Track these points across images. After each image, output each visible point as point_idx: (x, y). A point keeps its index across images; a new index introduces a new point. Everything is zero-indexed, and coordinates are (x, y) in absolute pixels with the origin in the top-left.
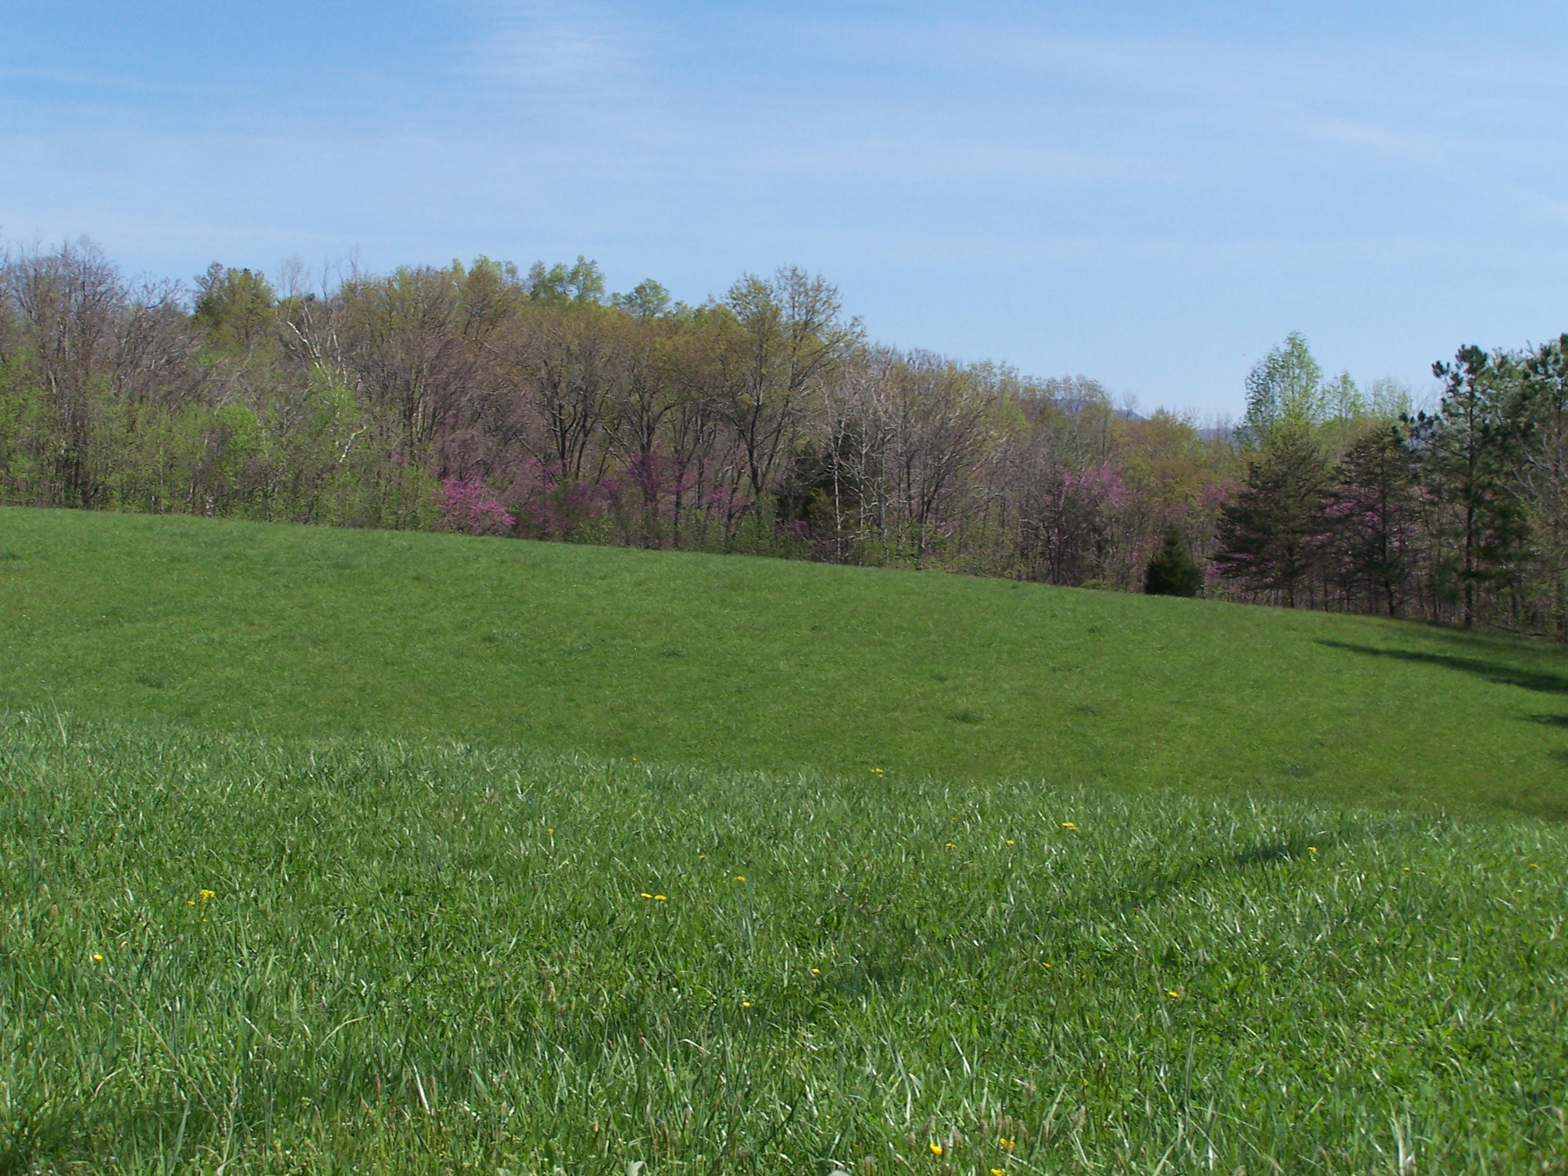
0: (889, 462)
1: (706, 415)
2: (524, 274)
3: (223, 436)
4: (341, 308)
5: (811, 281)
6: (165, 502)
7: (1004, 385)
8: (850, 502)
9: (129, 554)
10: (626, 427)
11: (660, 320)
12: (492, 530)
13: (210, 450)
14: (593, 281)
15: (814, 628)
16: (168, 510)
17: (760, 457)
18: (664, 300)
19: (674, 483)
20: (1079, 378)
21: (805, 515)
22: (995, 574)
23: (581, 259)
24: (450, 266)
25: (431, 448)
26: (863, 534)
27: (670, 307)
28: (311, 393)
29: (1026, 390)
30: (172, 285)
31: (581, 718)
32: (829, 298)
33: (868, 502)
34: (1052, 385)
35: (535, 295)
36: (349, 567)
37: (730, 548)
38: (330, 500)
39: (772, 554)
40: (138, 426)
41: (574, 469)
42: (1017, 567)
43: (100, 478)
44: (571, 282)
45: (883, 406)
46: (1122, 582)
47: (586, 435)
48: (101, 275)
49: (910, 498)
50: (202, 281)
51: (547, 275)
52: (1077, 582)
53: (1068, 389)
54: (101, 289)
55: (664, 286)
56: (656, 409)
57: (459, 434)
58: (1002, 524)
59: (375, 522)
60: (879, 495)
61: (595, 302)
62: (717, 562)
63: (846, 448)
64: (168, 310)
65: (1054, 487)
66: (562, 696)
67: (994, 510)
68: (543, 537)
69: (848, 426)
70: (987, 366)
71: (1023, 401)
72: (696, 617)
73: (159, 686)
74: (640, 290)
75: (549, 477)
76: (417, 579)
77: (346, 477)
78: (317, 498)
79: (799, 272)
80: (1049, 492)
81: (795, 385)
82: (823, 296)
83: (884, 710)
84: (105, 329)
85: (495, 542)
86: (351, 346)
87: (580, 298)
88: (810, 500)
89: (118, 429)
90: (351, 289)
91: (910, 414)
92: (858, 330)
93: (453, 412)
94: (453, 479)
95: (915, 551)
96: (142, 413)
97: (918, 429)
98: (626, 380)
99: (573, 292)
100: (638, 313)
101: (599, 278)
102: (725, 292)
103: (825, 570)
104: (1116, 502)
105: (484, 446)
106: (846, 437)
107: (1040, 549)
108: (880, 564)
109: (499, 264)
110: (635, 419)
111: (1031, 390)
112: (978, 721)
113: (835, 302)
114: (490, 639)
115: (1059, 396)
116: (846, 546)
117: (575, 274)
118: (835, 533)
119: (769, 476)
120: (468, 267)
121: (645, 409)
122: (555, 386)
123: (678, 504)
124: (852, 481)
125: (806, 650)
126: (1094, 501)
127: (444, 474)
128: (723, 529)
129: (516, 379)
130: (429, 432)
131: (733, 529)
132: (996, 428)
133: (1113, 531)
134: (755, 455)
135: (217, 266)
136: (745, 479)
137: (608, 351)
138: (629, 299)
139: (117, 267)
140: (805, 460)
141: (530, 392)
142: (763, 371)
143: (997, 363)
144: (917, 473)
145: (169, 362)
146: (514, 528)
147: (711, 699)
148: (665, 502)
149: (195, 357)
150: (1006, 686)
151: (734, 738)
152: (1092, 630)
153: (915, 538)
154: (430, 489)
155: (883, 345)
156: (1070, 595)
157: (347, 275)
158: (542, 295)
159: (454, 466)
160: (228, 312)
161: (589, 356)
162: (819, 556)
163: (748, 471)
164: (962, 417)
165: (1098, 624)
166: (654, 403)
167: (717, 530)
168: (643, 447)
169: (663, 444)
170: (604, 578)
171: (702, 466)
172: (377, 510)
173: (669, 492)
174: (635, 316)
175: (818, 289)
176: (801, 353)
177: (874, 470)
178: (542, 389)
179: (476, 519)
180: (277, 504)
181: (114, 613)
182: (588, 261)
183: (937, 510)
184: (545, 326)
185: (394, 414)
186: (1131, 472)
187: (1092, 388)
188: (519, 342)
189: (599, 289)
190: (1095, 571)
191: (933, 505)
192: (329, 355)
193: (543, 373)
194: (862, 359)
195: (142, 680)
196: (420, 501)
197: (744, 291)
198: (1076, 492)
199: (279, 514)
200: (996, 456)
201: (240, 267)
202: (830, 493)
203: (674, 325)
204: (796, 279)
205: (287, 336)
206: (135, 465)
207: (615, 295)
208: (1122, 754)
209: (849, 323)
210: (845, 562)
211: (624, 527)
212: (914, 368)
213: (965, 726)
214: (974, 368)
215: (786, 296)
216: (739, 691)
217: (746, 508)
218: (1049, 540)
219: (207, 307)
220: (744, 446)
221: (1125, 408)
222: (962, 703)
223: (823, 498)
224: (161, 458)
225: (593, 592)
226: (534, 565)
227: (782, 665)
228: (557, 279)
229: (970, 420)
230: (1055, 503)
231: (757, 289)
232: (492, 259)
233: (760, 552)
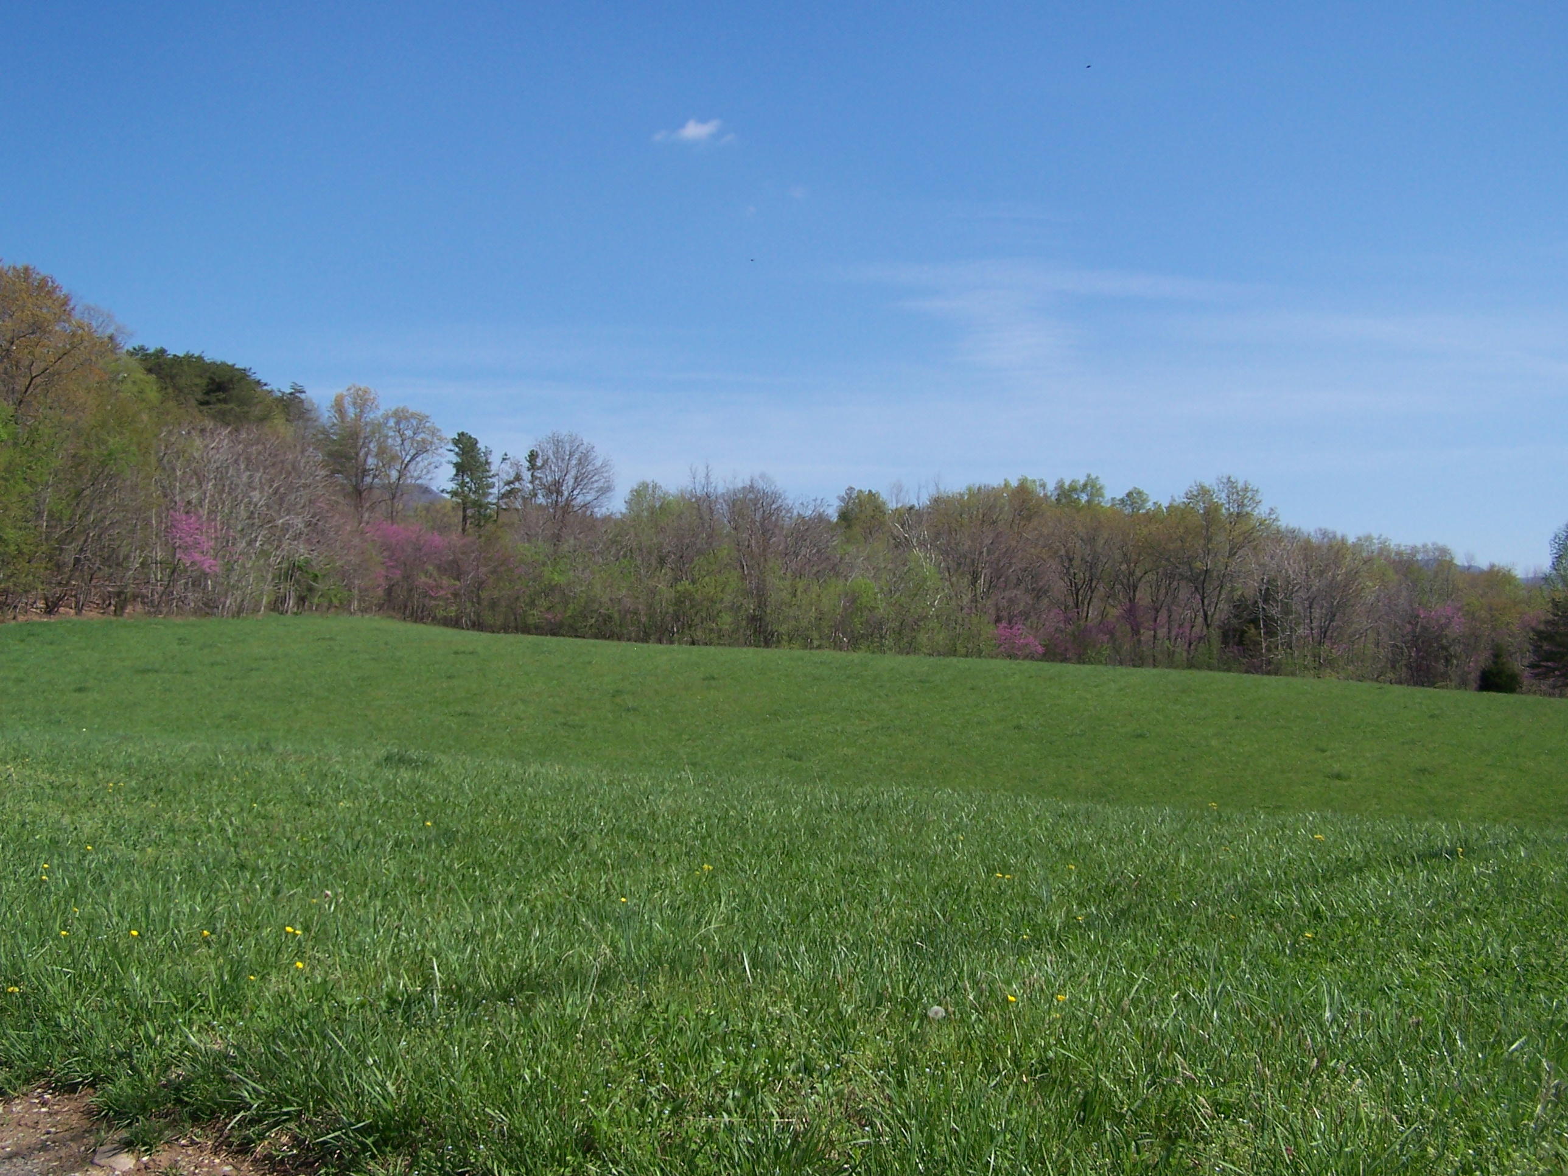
0: (1297, 607)
1: (1171, 577)
2: (1051, 486)
3: (853, 598)
4: (930, 513)
5: (1240, 485)
6: (816, 643)
7: (1381, 551)
8: (1271, 633)
9: (787, 676)
10: (1118, 587)
11: (1144, 515)
12: (1031, 657)
13: (845, 608)
14: (1097, 490)
15: (1237, 718)
16: (819, 647)
17: (1209, 605)
18: (1145, 501)
19: (1152, 623)
20: (1433, 544)
21: (1240, 643)
22: (1372, 680)
23: (1089, 476)
24: (1002, 483)
25: (989, 603)
26: (1280, 655)
27: (1149, 505)
28: (909, 569)
29: (1397, 554)
30: (819, 502)
31: (1075, 779)
32: (1253, 496)
33: (1283, 631)
34: (1414, 550)
35: (1058, 500)
36: (928, 682)
37: (1191, 665)
38: (923, 638)
39: (1219, 669)
40: (799, 593)
41: (1085, 615)
42: (1388, 675)
43: (775, 628)
44: (1082, 491)
45: (1293, 568)
46: (1463, 684)
47: (1092, 592)
48: (775, 497)
49: (1312, 629)
50: (842, 499)
51: (1066, 486)
52: (1432, 684)
53: (1426, 552)
54: (774, 506)
55: (1145, 492)
56: (1138, 573)
57: (1007, 594)
58: (1377, 645)
59: (953, 652)
60: (1291, 628)
61: (1099, 503)
62: (1174, 675)
63: (1267, 597)
64: (821, 518)
65: (1413, 620)
66: (1064, 764)
67: (1372, 636)
68: (1065, 660)
69: (1268, 581)
70: (1369, 538)
71: (1394, 561)
72: (1158, 711)
73: (800, 760)
74: (1129, 495)
75: (1067, 621)
76: (972, 689)
77: (934, 624)
78: (914, 637)
79: (1232, 479)
80: (1410, 623)
81: (1232, 554)
82: (1249, 494)
83: (1283, 772)
84: (777, 531)
85: (1027, 664)
86: (937, 538)
87: (1088, 501)
88: (1243, 632)
89: (785, 595)
90: (936, 501)
91: (1310, 572)
92: (1273, 517)
93: (1002, 579)
94: (1004, 623)
95: (1317, 665)
96: (801, 585)
97: (1316, 584)
98: (1118, 555)
99: (1084, 498)
100: (1128, 510)
101: (1101, 488)
102: (1182, 494)
103: (1250, 679)
104: (1456, 629)
105: (1024, 600)
106: (1268, 589)
107: (1404, 662)
108: (1293, 674)
109: (1034, 481)
110: (1125, 581)
111: (1399, 554)
112: (1349, 778)
113: (1257, 499)
114: (1018, 727)
115: (1419, 557)
116: (1269, 662)
117: (1085, 485)
118: (1262, 654)
119: (1216, 616)
120: (1014, 483)
121: (1132, 574)
122: (1071, 560)
123: (1155, 637)
124: (1272, 619)
125: (1231, 732)
126: (1442, 627)
127: (998, 620)
128: (1185, 654)
129: (1045, 557)
130: (987, 594)
131: (1192, 653)
132: (1371, 580)
133: (1457, 649)
134: (1206, 602)
135: (851, 489)
136: (1200, 620)
137: (1106, 536)
138: (1122, 501)
139: (785, 492)
140: (1239, 606)
141: (1054, 565)
142: (1210, 546)
143: (1375, 535)
144: (1317, 612)
145: (818, 551)
146: (1044, 654)
147: (1164, 766)
148: (1146, 635)
149: (835, 548)
150: (1368, 755)
151: (1178, 792)
152: (1432, 716)
153: (1316, 656)
154: (990, 630)
155: (1291, 526)
156: (1421, 694)
157: (933, 492)
158: (1064, 501)
159: (1004, 614)
160: (857, 519)
161: (1091, 540)
162: (1249, 670)
163: (1201, 613)
164: (1346, 573)
165: (1437, 712)
166: (1137, 570)
167: (1181, 653)
168: (1130, 599)
169: (1144, 596)
170: (1096, 686)
171: (1169, 611)
172: (955, 645)
173: (1149, 629)
174: (1126, 512)
175: (1246, 490)
176: (1235, 533)
177: (1287, 611)
178: (1062, 562)
179: (1019, 649)
180: (889, 642)
181: (775, 714)
182: (1093, 476)
183: (1331, 637)
184: (1063, 521)
185: (966, 581)
186: (1467, 608)
187: (1444, 551)
188: (1045, 531)
189: (1102, 495)
190: (1445, 676)
191: (1329, 633)
192: (922, 544)
193: (1063, 552)
194: (1279, 536)
195: (789, 756)
196: (982, 638)
197: (1195, 493)
198: (1428, 622)
199: (890, 649)
200: (1371, 599)
201: (866, 490)
202: (1257, 627)
203: (1152, 517)
204: (1230, 482)
205: (895, 532)
206: (796, 619)
207: (1113, 499)
208: (1448, 801)
209: (1268, 511)
210: (1268, 673)
211: (1118, 652)
212: (1315, 540)
213: (1338, 782)
214: (1359, 539)
215: (1224, 495)
216: (1183, 760)
217: (1200, 638)
218: (1410, 656)
219: (845, 516)
220: (1198, 597)
221: (1466, 564)
222: (1336, 767)
223: (1253, 630)
224: (813, 613)
225: (1089, 696)
226: (1051, 679)
227: (1213, 743)
228: (1073, 489)
229: (1353, 575)
230: (1414, 631)
231: (1204, 492)
232: (1030, 478)
233: (1210, 668)
